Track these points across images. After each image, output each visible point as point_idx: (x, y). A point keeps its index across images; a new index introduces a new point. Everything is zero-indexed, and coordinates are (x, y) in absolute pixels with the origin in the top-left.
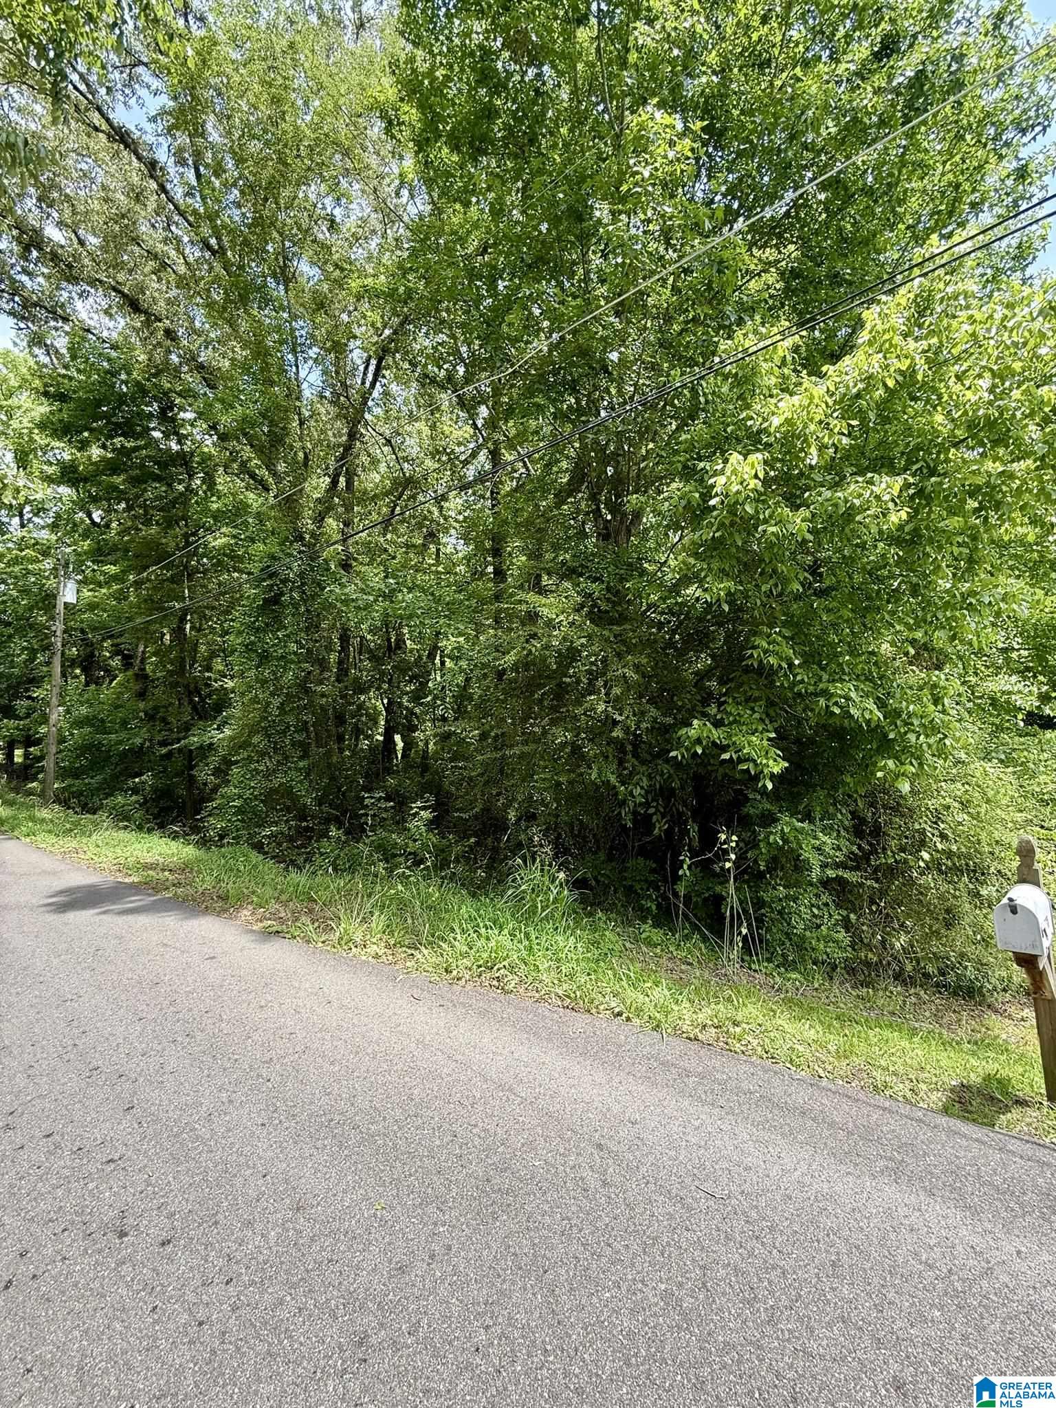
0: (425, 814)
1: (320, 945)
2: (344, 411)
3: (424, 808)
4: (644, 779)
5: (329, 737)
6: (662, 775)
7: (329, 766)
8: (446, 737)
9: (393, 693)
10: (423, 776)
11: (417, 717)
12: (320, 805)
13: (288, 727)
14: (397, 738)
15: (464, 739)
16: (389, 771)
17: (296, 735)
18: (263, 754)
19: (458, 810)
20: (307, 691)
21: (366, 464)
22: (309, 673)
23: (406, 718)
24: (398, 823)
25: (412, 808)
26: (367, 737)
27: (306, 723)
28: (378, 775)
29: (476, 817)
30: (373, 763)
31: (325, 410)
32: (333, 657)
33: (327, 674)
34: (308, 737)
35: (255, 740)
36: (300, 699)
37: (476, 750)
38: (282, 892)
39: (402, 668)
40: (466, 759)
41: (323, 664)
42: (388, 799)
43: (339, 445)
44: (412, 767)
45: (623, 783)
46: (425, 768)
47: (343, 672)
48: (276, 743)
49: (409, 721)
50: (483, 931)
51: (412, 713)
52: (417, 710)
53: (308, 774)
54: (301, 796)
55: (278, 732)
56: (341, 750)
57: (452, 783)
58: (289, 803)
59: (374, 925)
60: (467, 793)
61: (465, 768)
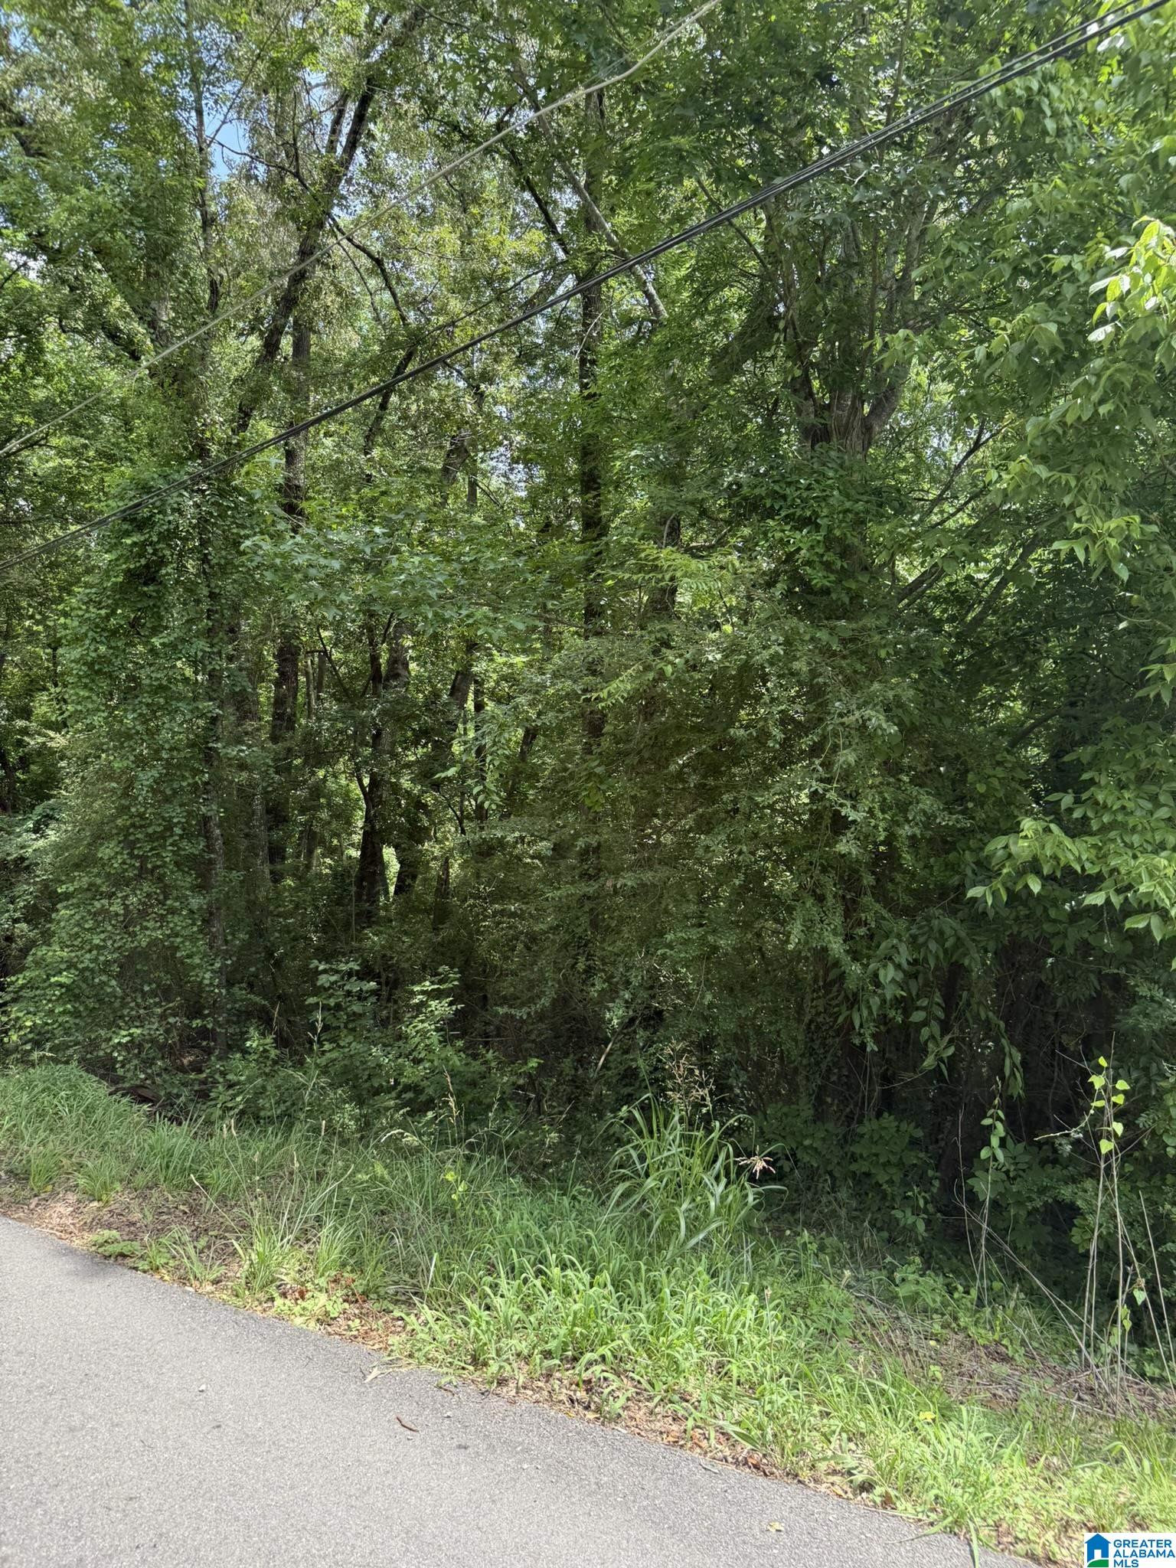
0: (440, 1008)
1: (210, 1288)
2: (292, 206)
3: (437, 995)
4: (903, 948)
5: (252, 850)
6: (941, 937)
7: (251, 905)
8: (484, 851)
9: (378, 764)
10: (436, 930)
11: (428, 813)
12: (230, 984)
13: (169, 828)
14: (389, 854)
15: (519, 858)
16: (368, 918)
17: (184, 843)
18: (120, 881)
19: (505, 1001)
20: (209, 756)
21: (334, 309)
22: (214, 720)
23: (405, 813)
24: (384, 1023)
25: (413, 994)
26: (331, 851)
27: (206, 820)
28: (347, 926)
29: (541, 1017)
30: (339, 902)
31: (255, 204)
32: (265, 694)
33: (250, 725)
34: (209, 848)
35: (105, 852)
36: (196, 772)
37: (544, 879)
38: (138, 1167)
39: (398, 716)
40: (524, 897)
41: (244, 706)
42: (366, 974)
43: (281, 273)
44: (416, 910)
45: (856, 956)
46: (441, 914)
47: (283, 720)
48: (144, 859)
49: (413, 821)
50: (556, 1272)
51: (420, 805)
52: (428, 799)
53: (206, 922)
54: (194, 967)
55: (151, 837)
56: (277, 877)
57: (494, 944)
58: (167, 980)
59: (322, 1248)
60: (523, 966)
61: (521, 917)
